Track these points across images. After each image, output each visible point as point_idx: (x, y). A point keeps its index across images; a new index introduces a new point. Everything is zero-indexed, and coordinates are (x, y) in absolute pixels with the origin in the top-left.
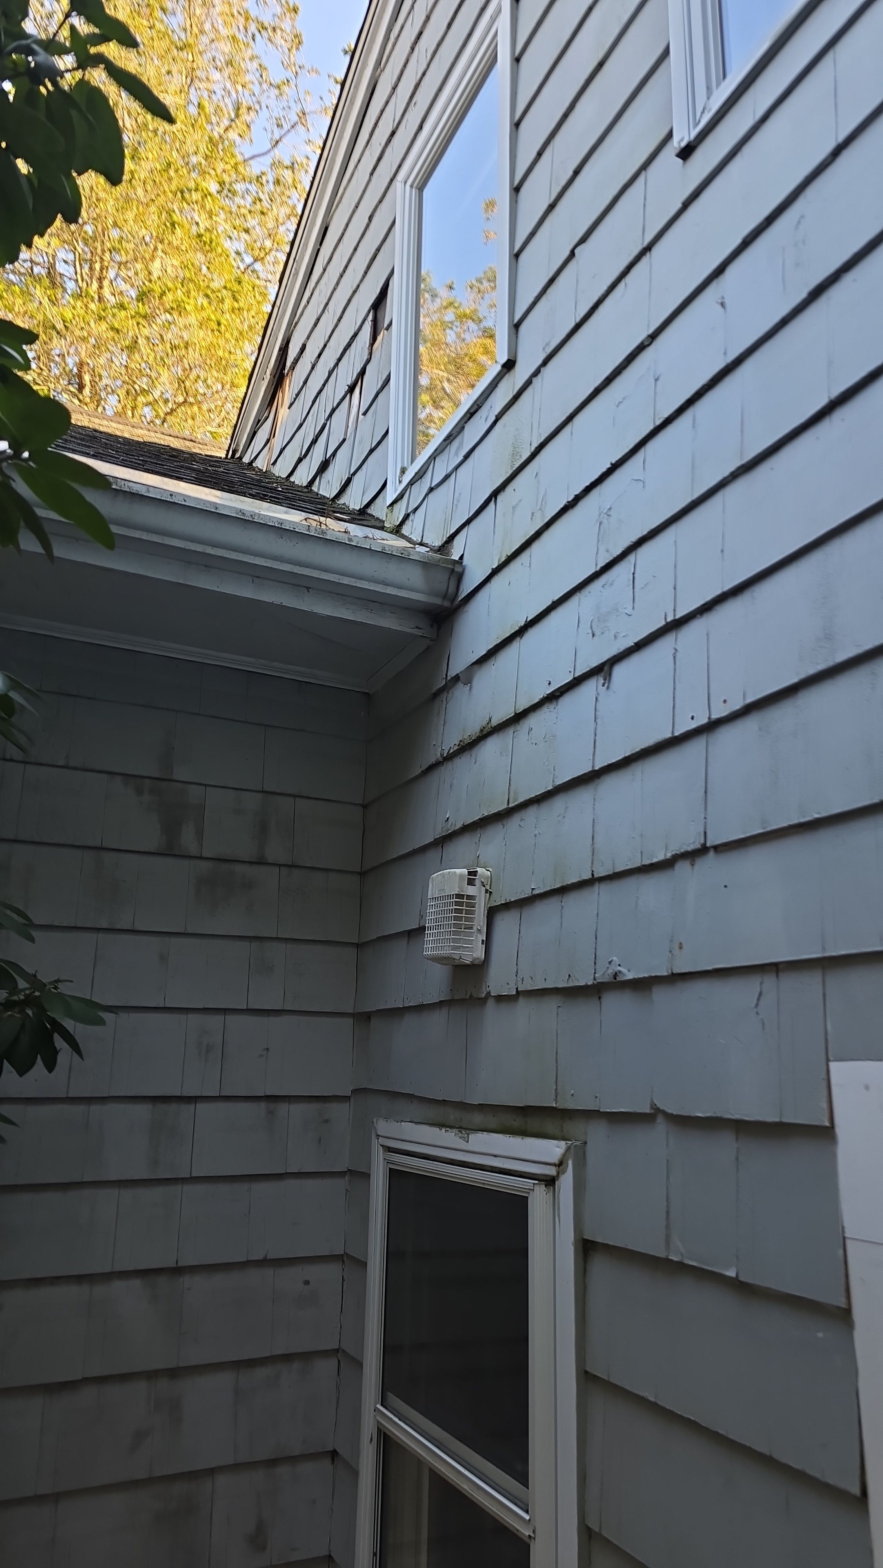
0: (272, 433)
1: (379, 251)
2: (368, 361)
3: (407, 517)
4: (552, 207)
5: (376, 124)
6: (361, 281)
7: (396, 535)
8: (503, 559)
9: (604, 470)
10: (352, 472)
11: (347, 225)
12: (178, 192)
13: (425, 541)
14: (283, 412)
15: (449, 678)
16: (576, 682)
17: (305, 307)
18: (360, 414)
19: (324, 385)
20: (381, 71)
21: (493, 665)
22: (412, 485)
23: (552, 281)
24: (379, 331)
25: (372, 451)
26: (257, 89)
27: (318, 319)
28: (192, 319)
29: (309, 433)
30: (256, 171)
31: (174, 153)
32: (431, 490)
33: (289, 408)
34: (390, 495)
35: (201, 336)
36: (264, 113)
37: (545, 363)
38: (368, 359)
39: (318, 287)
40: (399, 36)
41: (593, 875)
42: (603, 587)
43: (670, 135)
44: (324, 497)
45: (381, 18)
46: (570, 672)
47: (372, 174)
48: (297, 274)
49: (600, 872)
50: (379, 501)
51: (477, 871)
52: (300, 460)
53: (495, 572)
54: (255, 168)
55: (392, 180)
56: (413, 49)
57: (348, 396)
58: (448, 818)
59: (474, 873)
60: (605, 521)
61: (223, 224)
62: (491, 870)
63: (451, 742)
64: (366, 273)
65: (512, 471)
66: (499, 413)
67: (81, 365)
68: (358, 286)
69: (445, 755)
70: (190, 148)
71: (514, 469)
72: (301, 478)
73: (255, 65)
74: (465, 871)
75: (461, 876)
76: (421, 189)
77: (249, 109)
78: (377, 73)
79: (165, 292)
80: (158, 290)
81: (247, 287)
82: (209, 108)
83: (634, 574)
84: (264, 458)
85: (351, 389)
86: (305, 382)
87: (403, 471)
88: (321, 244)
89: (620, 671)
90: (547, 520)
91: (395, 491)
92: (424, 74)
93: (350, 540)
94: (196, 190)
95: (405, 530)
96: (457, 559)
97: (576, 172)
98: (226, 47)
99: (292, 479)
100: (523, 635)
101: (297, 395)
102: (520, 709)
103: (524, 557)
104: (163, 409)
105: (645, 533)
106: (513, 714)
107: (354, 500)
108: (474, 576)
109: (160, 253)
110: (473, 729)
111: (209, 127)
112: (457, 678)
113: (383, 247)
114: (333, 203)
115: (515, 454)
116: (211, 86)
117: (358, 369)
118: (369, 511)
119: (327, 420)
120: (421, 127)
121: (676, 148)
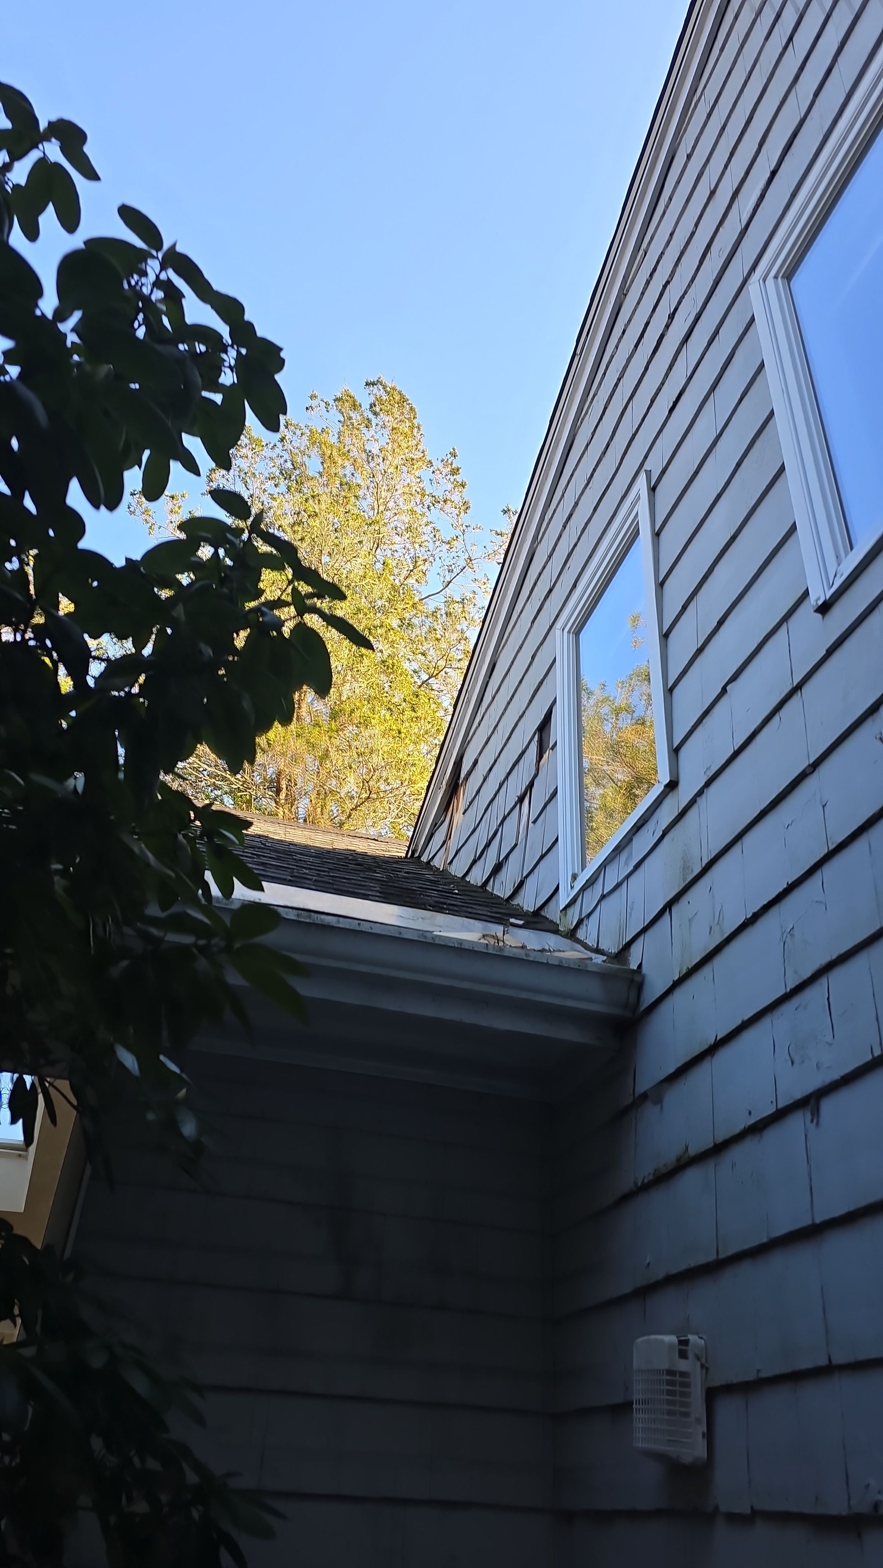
0: (448, 836)
1: (542, 684)
2: (536, 776)
3: (580, 922)
4: (700, 651)
5: (535, 584)
6: (527, 708)
7: (571, 940)
8: (684, 971)
9: (781, 889)
10: (524, 875)
11: (513, 662)
12: (366, 630)
13: (601, 947)
14: (458, 817)
15: (636, 1095)
16: (780, 1115)
17: (477, 728)
18: (530, 822)
19: (495, 795)
20: (538, 544)
21: (685, 1084)
22: (584, 891)
23: (706, 713)
24: (544, 750)
25: (542, 857)
26: (431, 546)
27: (489, 739)
28: (377, 730)
29: (482, 836)
30: (431, 608)
31: (363, 600)
32: (603, 897)
33: (464, 814)
34: (563, 899)
35: (384, 744)
36: (438, 563)
37: (708, 784)
38: (535, 774)
39: (488, 712)
40: (552, 517)
41: (830, 1360)
42: (796, 1009)
43: (806, 594)
44: (499, 897)
45: (536, 505)
46: (772, 1102)
47: (533, 622)
48: (469, 701)
49: (839, 1359)
50: (552, 904)
51: (689, 1340)
52: (474, 862)
53: (676, 984)
54: (431, 605)
55: (551, 627)
56: (564, 527)
57: (518, 806)
58: (649, 1263)
59: (684, 1343)
60: (788, 940)
61: (403, 650)
62: (704, 1337)
63: (645, 1172)
64: (531, 701)
65: (685, 884)
66: (666, 828)
67: (279, 774)
68: (524, 712)
69: (639, 1184)
70: (376, 593)
71: (687, 882)
72: (477, 877)
73: (429, 528)
74: (672, 1339)
75: (671, 1345)
76: (577, 633)
77: (425, 560)
78: (535, 546)
79: (354, 710)
80: (348, 710)
81: (423, 699)
82: (392, 563)
83: (828, 999)
84: (441, 859)
85: (521, 800)
86: (478, 792)
87: (574, 877)
88: (490, 677)
89: (828, 1106)
90: (726, 936)
91: (568, 897)
92: (575, 545)
93: (527, 955)
94: (381, 626)
95: (581, 935)
96: (635, 968)
97: (721, 623)
98: (406, 518)
99: (468, 879)
100: (714, 1054)
101: (471, 803)
102: (720, 1139)
103: (706, 971)
104: (349, 805)
105: (834, 957)
106: (712, 1145)
107: (528, 901)
108: (656, 985)
109: (349, 677)
110: (669, 1156)
111: (392, 578)
112: (644, 1096)
113: (545, 680)
114: (500, 644)
115: (686, 868)
116: (394, 547)
117: (527, 782)
118: (543, 913)
119: (500, 825)
120: (575, 586)
121: (813, 606)
